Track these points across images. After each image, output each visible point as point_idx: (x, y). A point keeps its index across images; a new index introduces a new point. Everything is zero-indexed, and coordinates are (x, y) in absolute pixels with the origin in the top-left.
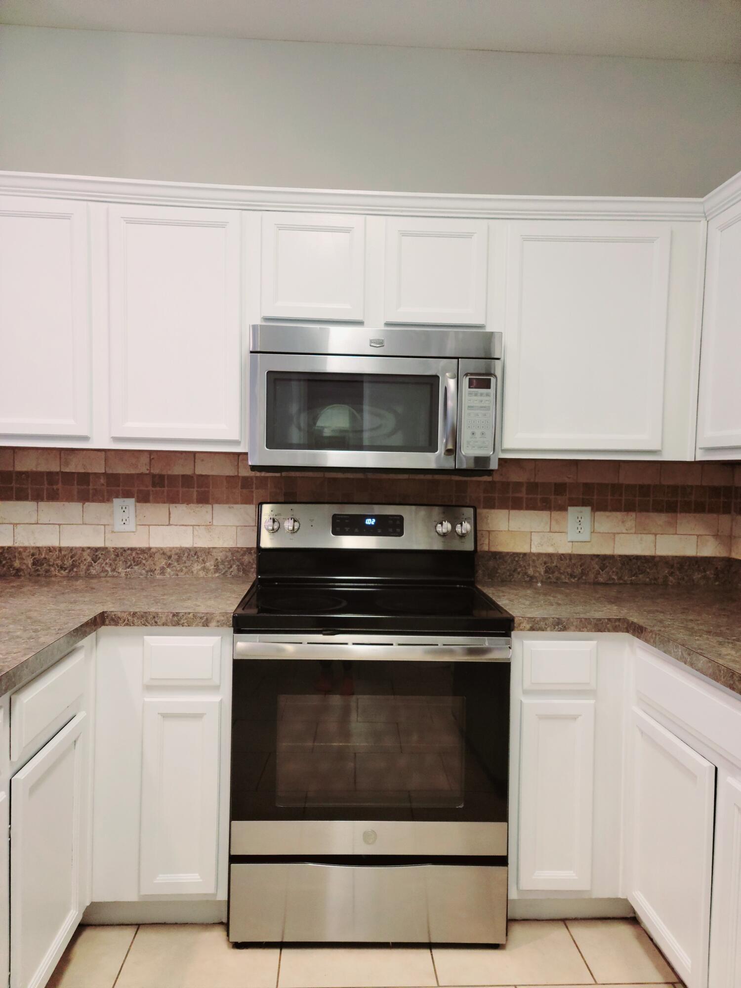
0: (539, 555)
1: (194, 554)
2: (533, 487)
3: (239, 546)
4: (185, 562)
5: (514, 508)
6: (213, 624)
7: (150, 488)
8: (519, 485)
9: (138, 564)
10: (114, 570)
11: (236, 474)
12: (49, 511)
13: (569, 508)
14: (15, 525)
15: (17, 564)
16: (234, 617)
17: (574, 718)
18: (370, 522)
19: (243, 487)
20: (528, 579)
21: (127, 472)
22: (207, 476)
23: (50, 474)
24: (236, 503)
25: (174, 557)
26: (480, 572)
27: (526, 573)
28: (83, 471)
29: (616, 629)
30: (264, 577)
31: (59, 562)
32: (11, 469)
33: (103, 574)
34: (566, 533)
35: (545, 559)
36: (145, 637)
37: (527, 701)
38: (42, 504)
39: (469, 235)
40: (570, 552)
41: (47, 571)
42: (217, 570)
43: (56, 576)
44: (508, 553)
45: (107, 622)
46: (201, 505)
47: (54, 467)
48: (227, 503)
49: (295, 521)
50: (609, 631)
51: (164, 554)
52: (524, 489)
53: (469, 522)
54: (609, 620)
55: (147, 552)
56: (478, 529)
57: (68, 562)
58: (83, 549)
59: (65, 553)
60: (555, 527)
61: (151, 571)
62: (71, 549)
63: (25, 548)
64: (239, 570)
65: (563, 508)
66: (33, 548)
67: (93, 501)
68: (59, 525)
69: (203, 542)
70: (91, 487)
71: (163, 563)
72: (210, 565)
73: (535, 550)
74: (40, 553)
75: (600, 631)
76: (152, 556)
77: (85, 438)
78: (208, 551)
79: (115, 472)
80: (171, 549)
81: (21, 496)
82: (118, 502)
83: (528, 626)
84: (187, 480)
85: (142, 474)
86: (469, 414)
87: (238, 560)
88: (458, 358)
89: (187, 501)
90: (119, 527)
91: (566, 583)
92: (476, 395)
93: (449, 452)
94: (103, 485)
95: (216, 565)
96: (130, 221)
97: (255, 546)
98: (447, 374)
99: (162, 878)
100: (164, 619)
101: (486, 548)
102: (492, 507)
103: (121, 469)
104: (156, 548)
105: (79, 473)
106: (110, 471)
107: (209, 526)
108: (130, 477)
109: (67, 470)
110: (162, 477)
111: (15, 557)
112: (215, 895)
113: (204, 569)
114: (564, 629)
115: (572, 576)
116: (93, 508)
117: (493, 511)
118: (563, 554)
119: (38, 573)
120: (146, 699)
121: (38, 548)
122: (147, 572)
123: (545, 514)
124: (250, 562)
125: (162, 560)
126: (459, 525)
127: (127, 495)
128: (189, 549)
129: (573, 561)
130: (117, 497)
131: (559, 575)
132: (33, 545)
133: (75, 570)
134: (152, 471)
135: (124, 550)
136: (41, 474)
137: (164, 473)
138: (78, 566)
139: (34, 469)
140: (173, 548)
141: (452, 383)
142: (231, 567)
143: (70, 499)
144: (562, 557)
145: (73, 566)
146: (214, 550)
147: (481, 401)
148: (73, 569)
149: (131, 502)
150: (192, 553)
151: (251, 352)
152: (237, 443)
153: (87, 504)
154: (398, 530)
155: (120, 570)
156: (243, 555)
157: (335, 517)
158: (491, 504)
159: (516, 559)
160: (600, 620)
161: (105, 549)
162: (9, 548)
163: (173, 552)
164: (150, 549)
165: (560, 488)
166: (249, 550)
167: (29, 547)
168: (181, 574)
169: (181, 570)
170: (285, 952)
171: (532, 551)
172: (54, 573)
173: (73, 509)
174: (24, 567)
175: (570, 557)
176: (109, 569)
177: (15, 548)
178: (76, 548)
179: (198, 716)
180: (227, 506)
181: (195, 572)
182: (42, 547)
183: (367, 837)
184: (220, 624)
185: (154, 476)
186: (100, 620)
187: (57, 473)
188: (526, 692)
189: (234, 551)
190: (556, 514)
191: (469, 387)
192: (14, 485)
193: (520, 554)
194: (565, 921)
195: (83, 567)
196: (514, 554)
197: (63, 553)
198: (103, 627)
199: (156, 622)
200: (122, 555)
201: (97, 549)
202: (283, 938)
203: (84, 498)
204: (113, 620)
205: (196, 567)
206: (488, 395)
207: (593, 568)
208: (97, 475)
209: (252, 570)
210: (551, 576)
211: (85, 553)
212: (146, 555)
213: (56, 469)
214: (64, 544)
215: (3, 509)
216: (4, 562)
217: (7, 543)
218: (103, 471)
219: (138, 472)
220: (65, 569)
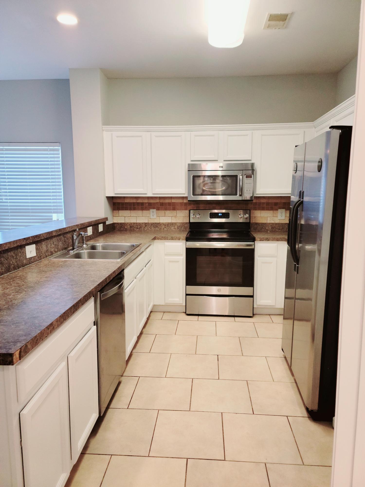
0: (270, 223)
1: (172, 224)
2: (268, 204)
3: (184, 222)
4: (169, 227)
5: (262, 210)
6: (181, 239)
7: (160, 206)
8: (264, 203)
9: (157, 227)
10: (151, 229)
11: (183, 202)
12: (134, 213)
13: (279, 210)
14: (125, 217)
15: (126, 227)
16: (186, 238)
17: (271, 263)
18: (220, 214)
19: (185, 205)
20: (266, 230)
22: (175, 203)
23: (133, 203)
24: (183, 210)
25: (166, 225)
26: (252, 228)
28: (142, 202)
29: (282, 240)
30: (191, 230)
31: (136, 227)
32: (124, 202)
33: (148, 230)
34: (278, 217)
35: (271, 225)
36: (165, 243)
37: (258, 258)
38: (132, 211)
39: (247, 135)
40: (279, 222)
41: (133, 229)
42: (178, 229)
43: (136, 230)
44: (260, 223)
45: (156, 239)
46: (173, 211)
48: (180, 210)
49: (199, 215)
50: (280, 241)
51: (164, 224)
52: (265, 205)
53: (248, 214)
54: (280, 238)
56: (251, 216)
57: (139, 227)
58: (143, 223)
60: (275, 215)
61: (161, 229)
62: (139, 223)
63: (128, 223)
64: (184, 228)
65: (277, 210)
66: (130, 223)
67: (145, 210)
68: (136, 217)
69: (174, 221)
70: (144, 206)
71: (164, 227)
72: (176, 227)
74: (132, 224)
75: (278, 241)
76: (161, 225)
77: (146, 194)
78: (175, 223)
79: (150, 202)
81: (126, 209)
82: (151, 210)
83: (259, 240)
84: (170, 204)
85: (158, 202)
86: (246, 185)
87: (184, 226)
88: (243, 170)
89: (169, 210)
90: (152, 217)
91: (277, 231)
92: (248, 180)
93: (240, 195)
94: (147, 206)
95: (178, 227)
96: (156, 137)
97: (188, 222)
98: (240, 175)
99: (170, 299)
100: (169, 239)
101: (254, 222)
102: (256, 210)
103: (152, 201)
104: (162, 223)
105: (141, 203)
107: (176, 217)
108: (154, 203)
109: (138, 202)
110: (163, 203)
111: (125, 225)
112: (182, 304)
113: (174, 228)
114: (268, 240)
115: (279, 229)
116: (145, 212)
117: (256, 211)
118: (277, 223)
119: (131, 230)
120: (166, 257)
121: (131, 223)
122: (159, 229)
123: (271, 212)
124: (187, 226)
126: (245, 215)
127: (154, 208)
128: (170, 223)
129: (280, 225)
131: (275, 229)
132: (129, 222)
133: (141, 229)
134: (160, 202)
135: (153, 223)
136: (131, 203)
137: (163, 202)
138: (141, 228)
139: (130, 202)
140: (166, 223)
141: (241, 177)
142: (182, 228)
143: (139, 209)
144: (276, 224)
146: (177, 223)
147: (249, 181)
149: (155, 210)
150: (171, 224)
151: (188, 171)
152: (184, 194)
153: (143, 211)
154: (228, 217)
155: (152, 229)
156: (185, 224)
157: (210, 213)
158: (255, 209)
159: (263, 225)
161: (148, 223)
162: (124, 223)
163: (166, 224)
164: (160, 223)
165: (276, 204)
166: (187, 223)
168: (168, 230)
169: (168, 229)
170: (199, 317)
171: (268, 222)
173: (139, 213)
174: (128, 228)
175: (279, 224)
176: (149, 229)
177: (125, 223)
178: (141, 223)
179: (178, 262)
180: (180, 211)
182: (132, 223)
183: (219, 290)
184: (183, 240)
185: (161, 203)
186: (155, 239)
187: (135, 203)
188: (259, 256)
189: (183, 224)
190: (275, 211)
191: (246, 178)
192: (124, 206)
193: (264, 223)
194: (270, 315)
195: (143, 228)
196: (262, 223)
197: (137, 224)
198: (155, 240)
199: (167, 239)
200: (153, 224)
201: (146, 223)
202: (199, 313)
203: (142, 209)
204: (157, 238)
205: (172, 228)
206: (251, 180)
207: (286, 227)
208: (146, 203)
209: (188, 229)
210: (273, 229)
211: (143, 224)
212: (159, 225)
213: (135, 202)
214: (137, 222)
215: (122, 213)
216: (123, 227)
217: (123, 222)
218: (147, 202)
219: (157, 202)
220: (138, 229)
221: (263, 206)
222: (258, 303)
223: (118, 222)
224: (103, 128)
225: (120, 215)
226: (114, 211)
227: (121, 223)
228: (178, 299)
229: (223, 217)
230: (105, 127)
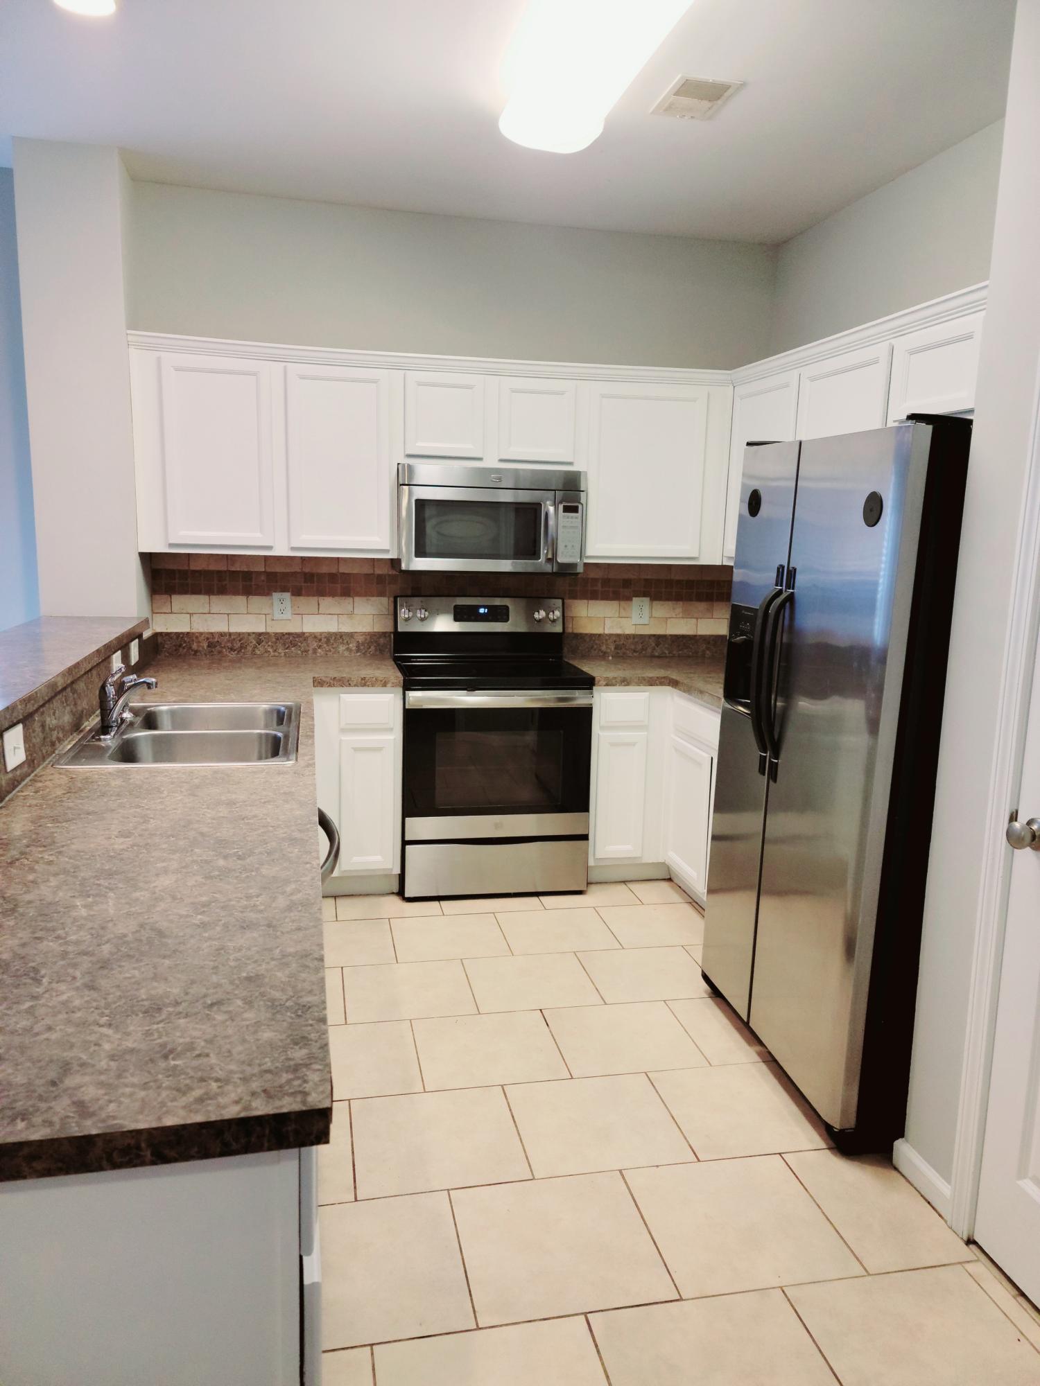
0: (611, 635)
1: (339, 637)
2: (606, 582)
3: (375, 630)
4: (333, 644)
5: (592, 599)
6: (389, 685)
7: (302, 584)
8: (595, 580)
9: (295, 645)
10: (275, 651)
11: (371, 572)
12: (220, 604)
13: (634, 598)
14: (191, 614)
15: (194, 646)
17: (634, 744)
18: (482, 611)
19: (378, 583)
20: (601, 654)
21: (284, 571)
22: (349, 574)
23: (219, 572)
24: (373, 596)
25: (324, 640)
26: (567, 649)
27: (600, 650)
28: (246, 570)
29: (662, 684)
31: (229, 645)
32: (187, 568)
33: (266, 655)
34: (631, 618)
35: (614, 639)
36: (341, 695)
37: (601, 734)
38: (214, 598)
40: (633, 633)
42: (358, 650)
43: (227, 656)
44: (586, 634)
45: (316, 684)
46: (344, 598)
47: (222, 567)
48: (365, 596)
49: (424, 611)
50: (657, 685)
51: (315, 637)
52: (599, 585)
53: (559, 611)
54: (658, 678)
55: (301, 635)
56: (566, 615)
57: (237, 645)
58: (249, 634)
59: (235, 637)
60: (623, 613)
61: (306, 651)
62: (239, 634)
63: (201, 634)
64: (376, 650)
65: (629, 599)
66: (207, 633)
67: (256, 595)
68: (228, 614)
69: (346, 628)
70: (253, 583)
71: (315, 644)
72: (353, 646)
73: (607, 632)
74: (214, 638)
75: (651, 685)
76: (306, 639)
77: (270, 548)
78: (351, 635)
79: (273, 571)
80: (321, 634)
81: (196, 591)
82: (276, 596)
83: (604, 683)
84: (333, 577)
85: (295, 573)
86: (564, 532)
87: (376, 642)
88: (556, 490)
89: (332, 594)
90: (277, 615)
91: (630, 657)
92: (568, 518)
93: (549, 560)
94: (263, 581)
95: (358, 646)
96: (304, 378)
97: (390, 629)
98: (548, 502)
99: (355, 859)
100: (355, 683)
102: (575, 598)
103: (279, 569)
104: (309, 633)
105: (243, 572)
106: (269, 570)
107: (351, 614)
108: (285, 575)
109: (233, 569)
110: (312, 575)
111: (193, 640)
112: (392, 869)
113: (348, 649)
114: (628, 684)
115: (635, 651)
116: (257, 602)
117: (576, 601)
118: (628, 635)
119: (212, 653)
120: (342, 738)
121: (212, 633)
122: (302, 652)
123: (615, 604)
124: (384, 643)
125: (314, 642)
126: (551, 613)
127: (284, 589)
128: (335, 634)
129: (636, 640)
130: (275, 592)
131: (625, 651)
132: (206, 631)
133: (243, 651)
134: (304, 570)
135: (283, 634)
136: (212, 572)
137: (314, 571)
138: (245, 648)
139: (206, 569)
140: (323, 633)
141: (551, 509)
142: (370, 648)
143: (236, 592)
144: (628, 637)
145: (241, 647)
146: (356, 634)
147: (572, 522)
148: (241, 650)
149: (287, 595)
150: (338, 636)
151: (401, 485)
152: (387, 551)
153: (250, 597)
154: (505, 617)
155: (280, 651)
156: (380, 637)
157: (456, 607)
158: (574, 596)
159: (593, 638)
160: (651, 678)
161: (267, 634)
162: (188, 633)
163: (323, 636)
164: (303, 633)
165: (627, 583)
166: (384, 634)
167: (204, 633)
168: (329, 654)
169: (330, 651)
170: (443, 903)
171: (605, 632)
172: (225, 653)
173: (238, 602)
174: (201, 649)
175: (634, 636)
176: (271, 650)
177: (193, 633)
178: (243, 633)
179: (380, 749)
180: (365, 599)
181: (341, 652)
182: (215, 633)
183: (497, 826)
184: (394, 685)
185: (305, 574)
187: (225, 572)
188: (602, 728)
189: (372, 635)
190: (623, 603)
191: (564, 512)
192: (190, 581)
193: (596, 634)
194: (624, 882)
195: (250, 649)
196: (591, 634)
197: (232, 637)
199: (349, 684)
200: (281, 638)
201: (260, 634)
203: (248, 592)
204: (319, 683)
205: (342, 648)
206: (576, 518)
207: (651, 645)
208: (259, 573)
209: (387, 650)
210: (619, 651)
211: (250, 638)
212: (301, 639)
213: (224, 568)
214: (232, 630)
215: (179, 601)
216: (184, 645)
217: (186, 629)
218: (263, 570)
219: (292, 571)
220: (235, 650)
221: (595, 588)
222: (598, 855)
223: (169, 631)
224: (130, 338)
225: (174, 609)
226: (157, 597)
227: (178, 634)
228: (379, 858)
229: (490, 618)
230: (135, 336)
